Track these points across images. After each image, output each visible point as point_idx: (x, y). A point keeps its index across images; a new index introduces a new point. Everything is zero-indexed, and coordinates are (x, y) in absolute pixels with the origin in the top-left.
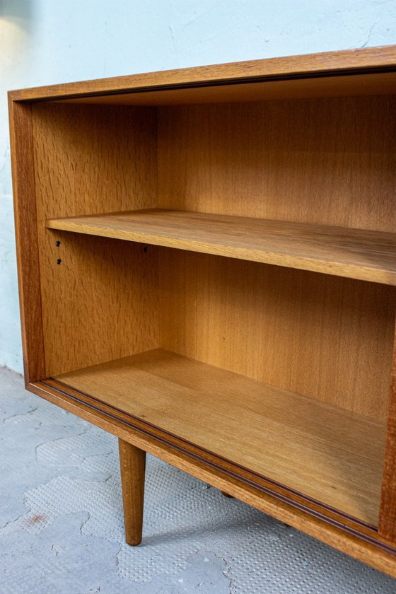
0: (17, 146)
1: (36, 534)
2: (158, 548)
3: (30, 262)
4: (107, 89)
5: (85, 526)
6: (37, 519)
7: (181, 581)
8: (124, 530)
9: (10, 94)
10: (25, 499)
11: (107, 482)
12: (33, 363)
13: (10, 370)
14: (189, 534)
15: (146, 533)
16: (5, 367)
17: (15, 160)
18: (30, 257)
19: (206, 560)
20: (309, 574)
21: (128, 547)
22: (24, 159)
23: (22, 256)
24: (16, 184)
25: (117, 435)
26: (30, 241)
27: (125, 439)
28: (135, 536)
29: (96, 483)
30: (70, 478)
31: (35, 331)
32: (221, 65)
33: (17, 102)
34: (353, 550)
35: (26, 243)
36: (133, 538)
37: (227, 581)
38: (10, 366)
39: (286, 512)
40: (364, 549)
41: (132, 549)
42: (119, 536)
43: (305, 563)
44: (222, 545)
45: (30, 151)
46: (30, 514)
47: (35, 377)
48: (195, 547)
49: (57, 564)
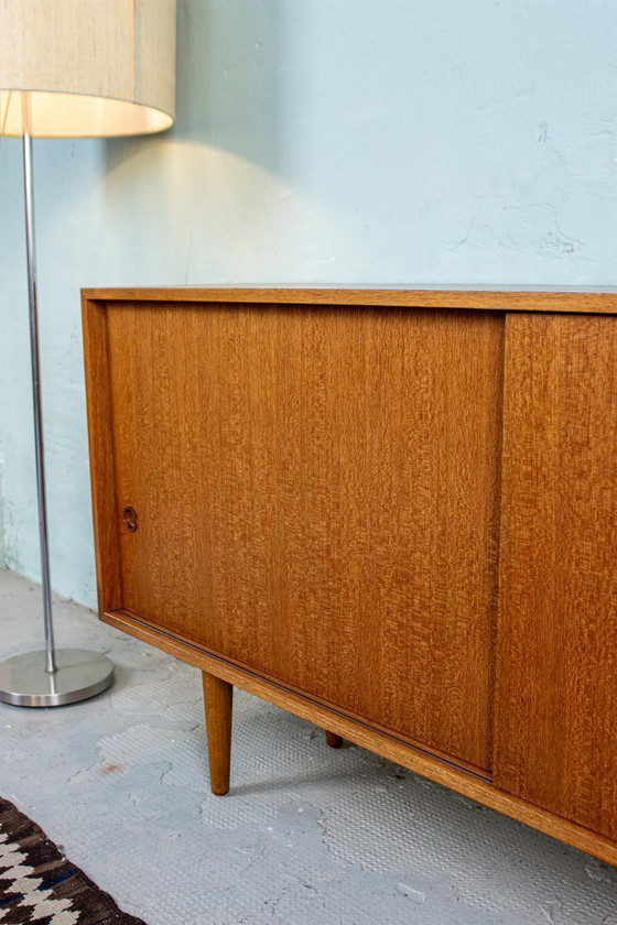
0: (91, 347)
1: (111, 784)
2: (247, 798)
3: (104, 475)
4: (185, 299)
5: (166, 776)
6: (112, 768)
7: (270, 829)
8: (209, 780)
9: (83, 291)
10: (98, 749)
11: (194, 732)
12: (107, 590)
13: (76, 604)
14: (285, 784)
15: (234, 782)
16: (71, 600)
17: (89, 364)
18: (105, 469)
19: (301, 810)
20: (415, 824)
21: (213, 796)
22: (99, 362)
23: (97, 469)
24: (90, 389)
25: (199, 667)
26: (105, 452)
27: (208, 671)
28: (222, 786)
29: (180, 732)
30: (151, 727)
31: (110, 553)
32: (292, 290)
33: (90, 301)
34: (424, 768)
35: (101, 454)
36: (219, 786)
37: (321, 830)
38: (77, 599)
39: (365, 736)
40: (433, 766)
41: (218, 798)
42: (205, 786)
43: (412, 814)
44: (320, 796)
45: (105, 352)
46: (104, 764)
47: (110, 606)
48: (289, 798)
49: (134, 812)
